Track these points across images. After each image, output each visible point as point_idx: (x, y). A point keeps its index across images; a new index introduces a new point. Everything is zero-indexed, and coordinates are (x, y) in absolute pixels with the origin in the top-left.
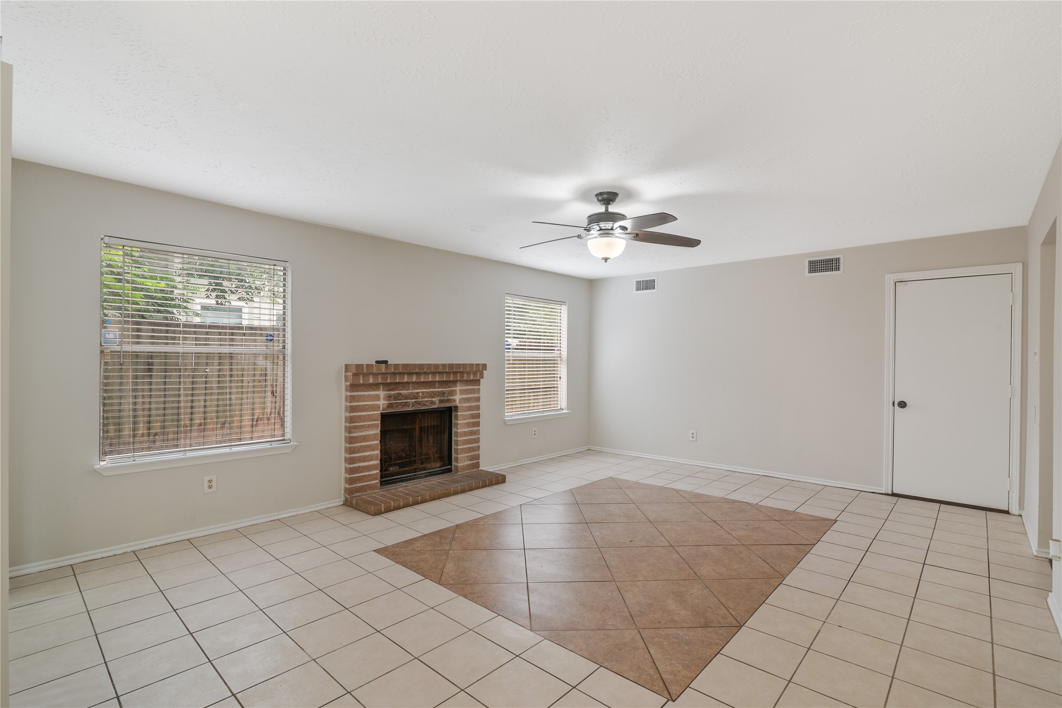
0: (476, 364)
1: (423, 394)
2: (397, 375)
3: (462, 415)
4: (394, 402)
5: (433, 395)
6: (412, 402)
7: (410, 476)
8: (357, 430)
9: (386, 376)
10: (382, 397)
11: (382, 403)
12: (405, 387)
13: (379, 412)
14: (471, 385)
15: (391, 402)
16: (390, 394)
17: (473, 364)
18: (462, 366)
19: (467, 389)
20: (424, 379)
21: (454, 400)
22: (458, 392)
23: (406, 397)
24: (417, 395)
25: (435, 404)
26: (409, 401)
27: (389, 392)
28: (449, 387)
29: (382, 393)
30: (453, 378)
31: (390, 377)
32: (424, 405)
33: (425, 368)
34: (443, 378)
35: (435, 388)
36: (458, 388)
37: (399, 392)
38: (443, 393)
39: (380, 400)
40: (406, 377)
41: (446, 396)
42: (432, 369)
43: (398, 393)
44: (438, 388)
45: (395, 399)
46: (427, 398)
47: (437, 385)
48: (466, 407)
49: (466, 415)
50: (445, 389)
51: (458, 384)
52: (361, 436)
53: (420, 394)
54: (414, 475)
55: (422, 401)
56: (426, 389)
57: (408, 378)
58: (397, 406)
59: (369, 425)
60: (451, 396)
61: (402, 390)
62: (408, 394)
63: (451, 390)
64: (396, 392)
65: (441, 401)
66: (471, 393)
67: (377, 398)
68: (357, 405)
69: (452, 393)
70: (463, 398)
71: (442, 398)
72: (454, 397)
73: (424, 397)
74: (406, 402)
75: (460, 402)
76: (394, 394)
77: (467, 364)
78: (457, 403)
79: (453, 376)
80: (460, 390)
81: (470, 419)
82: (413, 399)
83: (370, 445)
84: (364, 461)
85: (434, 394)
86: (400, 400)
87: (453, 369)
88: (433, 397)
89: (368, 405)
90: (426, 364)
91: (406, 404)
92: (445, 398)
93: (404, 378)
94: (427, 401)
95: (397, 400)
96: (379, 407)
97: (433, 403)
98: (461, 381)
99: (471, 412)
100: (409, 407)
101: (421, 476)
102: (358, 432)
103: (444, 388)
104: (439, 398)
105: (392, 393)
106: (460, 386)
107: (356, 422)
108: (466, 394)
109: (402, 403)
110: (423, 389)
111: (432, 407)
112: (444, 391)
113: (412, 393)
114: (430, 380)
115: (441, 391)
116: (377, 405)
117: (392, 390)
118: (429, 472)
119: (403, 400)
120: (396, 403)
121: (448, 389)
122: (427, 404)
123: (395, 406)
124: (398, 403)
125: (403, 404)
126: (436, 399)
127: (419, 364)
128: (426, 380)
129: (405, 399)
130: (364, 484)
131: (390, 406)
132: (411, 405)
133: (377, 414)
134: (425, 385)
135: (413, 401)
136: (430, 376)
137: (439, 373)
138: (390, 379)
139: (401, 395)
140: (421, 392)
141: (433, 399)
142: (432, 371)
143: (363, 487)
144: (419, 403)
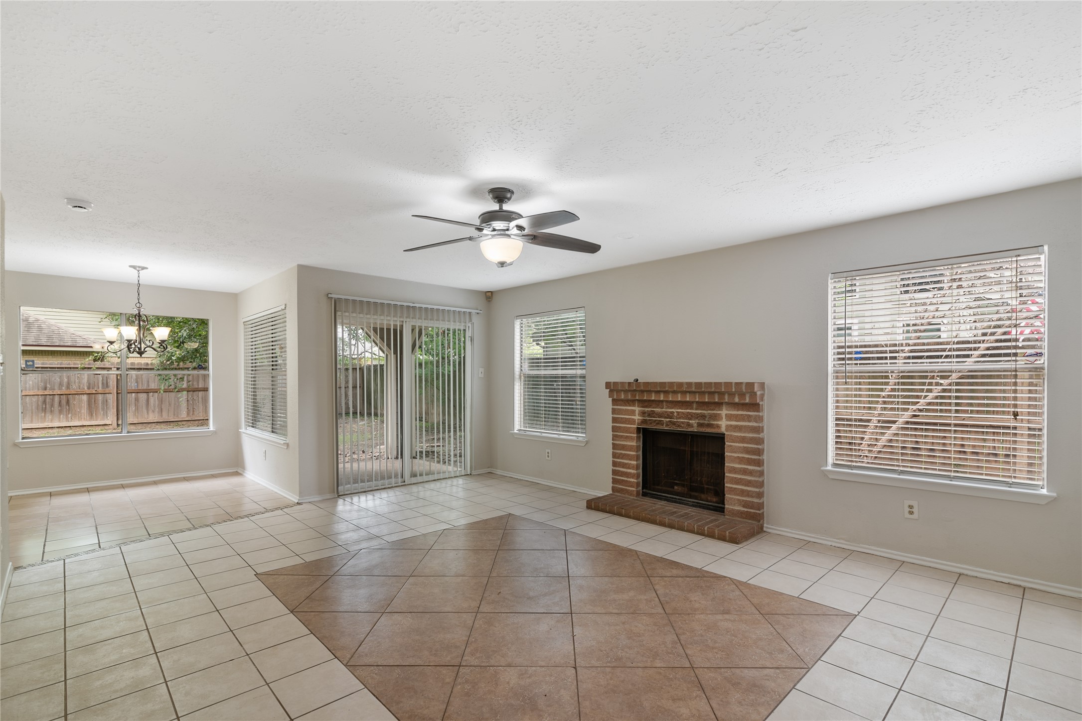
0: (736, 383)
1: (678, 415)
2: (645, 393)
3: (731, 446)
4: (649, 418)
5: (690, 416)
6: (666, 421)
7: (675, 498)
8: (617, 439)
9: (635, 393)
10: (637, 412)
11: (637, 418)
12: (658, 405)
13: (635, 426)
14: (743, 410)
15: (645, 418)
16: (644, 410)
17: (731, 383)
18: (713, 385)
19: (738, 415)
20: (672, 397)
21: (718, 426)
22: (724, 417)
23: (660, 415)
24: (671, 415)
25: (693, 427)
26: (663, 419)
27: (643, 409)
28: (710, 410)
29: (637, 409)
30: (708, 399)
31: (639, 394)
32: (679, 426)
33: (667, 386)
34: (696, 398)
35: (692, 409)
36: (724, 412)
37: (653, 409)
38: (703, 416)
39: (636, 414)
40: (653, 394)
41: (707, 419)
42: (675, 387)
43: (652, 411)
44: (696, 409)
45: (649, 415)
46: (683, 419)
47: (695, 406)
48: (737, 437)
49: (735, 446)
50: (705, 412)
51: (724, 407)
52: (620, 444)
53: (675, 414)
54: (679, 499)
55: (677, 422)
56: (682, 409)
57: (655, 396)
58: (651, 423)
59: (627, 436)
60: (714, 420)
61: (656, 408)
62: (661, 412)
63: (714, 414)
64: (650, 409)
65: (700, 425)
66: (743, 420)
67: (633, 413)
68: (617, 417)
69: (717, 417)
70: (731, 426)
71: (701, 422)
72: (719, 423)
73: (680, 418)
74: (660, 421)
75: (727, 430)
76: (647, 411)
77: (721, 383)
78: (723, 430)
79: (708, 396)
80: (726, 415)
81: (742, 453)
82: (667, 418)
83: (628, 454)
84: (623, 467)
85: (692, 416)
86: (654, 417)
87: (701, 388)
88: (690, 419)
89: (626, 418)
90: (668, 383)
91: (660, 423)
92: (706, 422)
93: (652, 396)
94: (683, 423)
95: (651, 417)
96: (635, 421)
97: (689, 425)
98: (728, 404)
99: (745, 445)
100: (663, 425)
101: (688, 504)
102: (618, 441)
103: (704, 410)
104: (697, 421)
105: (646, 409)
106: (726, 410)
107: (617, 432)
108: (735, 421)
109: (656, 420)
110: (678, 409)
111: (690, 430)
112: (704, 413)
113: (666, 412)
114: (679, 399)
115: (701, 413)
116: (633, 419)
117: (646, 407)
118: (697, 503)
119: (656, 418)
120: (650, 420)
121: (709, 412)
122: (682, 425)
123: (649, 422)
124: (652, 420)
125: (657, 422)
126: (694, 422)
127: (660, 383)
128: (674, 400)
129: (659, 417)
130: (623, 487)
131: (644, 422)
132: (665, 424)
133: (634, 428)
134: (680, 404)
135: (668, 420)
136: (679, 395)
137: (690, 392)
138: (639, 395)
139: (655, 413)
140: (677, 412)
141: (691, 421)
142: (675, 389)
143: (622, 489)
144: (674, 423)
